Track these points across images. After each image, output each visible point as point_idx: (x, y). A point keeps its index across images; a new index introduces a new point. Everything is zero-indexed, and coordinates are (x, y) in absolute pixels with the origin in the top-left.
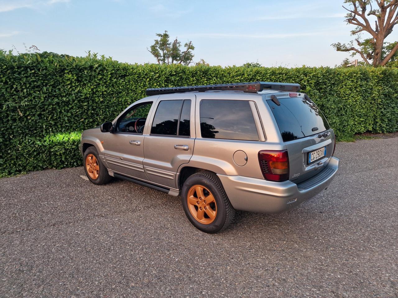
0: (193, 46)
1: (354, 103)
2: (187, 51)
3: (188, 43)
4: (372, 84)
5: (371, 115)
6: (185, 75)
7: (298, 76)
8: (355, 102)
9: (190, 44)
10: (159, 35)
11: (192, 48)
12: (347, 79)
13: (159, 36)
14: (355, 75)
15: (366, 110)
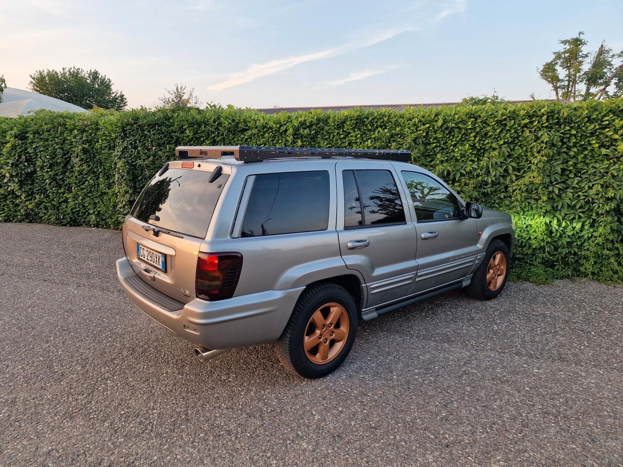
10: (565, 42)
13: (565, 44)
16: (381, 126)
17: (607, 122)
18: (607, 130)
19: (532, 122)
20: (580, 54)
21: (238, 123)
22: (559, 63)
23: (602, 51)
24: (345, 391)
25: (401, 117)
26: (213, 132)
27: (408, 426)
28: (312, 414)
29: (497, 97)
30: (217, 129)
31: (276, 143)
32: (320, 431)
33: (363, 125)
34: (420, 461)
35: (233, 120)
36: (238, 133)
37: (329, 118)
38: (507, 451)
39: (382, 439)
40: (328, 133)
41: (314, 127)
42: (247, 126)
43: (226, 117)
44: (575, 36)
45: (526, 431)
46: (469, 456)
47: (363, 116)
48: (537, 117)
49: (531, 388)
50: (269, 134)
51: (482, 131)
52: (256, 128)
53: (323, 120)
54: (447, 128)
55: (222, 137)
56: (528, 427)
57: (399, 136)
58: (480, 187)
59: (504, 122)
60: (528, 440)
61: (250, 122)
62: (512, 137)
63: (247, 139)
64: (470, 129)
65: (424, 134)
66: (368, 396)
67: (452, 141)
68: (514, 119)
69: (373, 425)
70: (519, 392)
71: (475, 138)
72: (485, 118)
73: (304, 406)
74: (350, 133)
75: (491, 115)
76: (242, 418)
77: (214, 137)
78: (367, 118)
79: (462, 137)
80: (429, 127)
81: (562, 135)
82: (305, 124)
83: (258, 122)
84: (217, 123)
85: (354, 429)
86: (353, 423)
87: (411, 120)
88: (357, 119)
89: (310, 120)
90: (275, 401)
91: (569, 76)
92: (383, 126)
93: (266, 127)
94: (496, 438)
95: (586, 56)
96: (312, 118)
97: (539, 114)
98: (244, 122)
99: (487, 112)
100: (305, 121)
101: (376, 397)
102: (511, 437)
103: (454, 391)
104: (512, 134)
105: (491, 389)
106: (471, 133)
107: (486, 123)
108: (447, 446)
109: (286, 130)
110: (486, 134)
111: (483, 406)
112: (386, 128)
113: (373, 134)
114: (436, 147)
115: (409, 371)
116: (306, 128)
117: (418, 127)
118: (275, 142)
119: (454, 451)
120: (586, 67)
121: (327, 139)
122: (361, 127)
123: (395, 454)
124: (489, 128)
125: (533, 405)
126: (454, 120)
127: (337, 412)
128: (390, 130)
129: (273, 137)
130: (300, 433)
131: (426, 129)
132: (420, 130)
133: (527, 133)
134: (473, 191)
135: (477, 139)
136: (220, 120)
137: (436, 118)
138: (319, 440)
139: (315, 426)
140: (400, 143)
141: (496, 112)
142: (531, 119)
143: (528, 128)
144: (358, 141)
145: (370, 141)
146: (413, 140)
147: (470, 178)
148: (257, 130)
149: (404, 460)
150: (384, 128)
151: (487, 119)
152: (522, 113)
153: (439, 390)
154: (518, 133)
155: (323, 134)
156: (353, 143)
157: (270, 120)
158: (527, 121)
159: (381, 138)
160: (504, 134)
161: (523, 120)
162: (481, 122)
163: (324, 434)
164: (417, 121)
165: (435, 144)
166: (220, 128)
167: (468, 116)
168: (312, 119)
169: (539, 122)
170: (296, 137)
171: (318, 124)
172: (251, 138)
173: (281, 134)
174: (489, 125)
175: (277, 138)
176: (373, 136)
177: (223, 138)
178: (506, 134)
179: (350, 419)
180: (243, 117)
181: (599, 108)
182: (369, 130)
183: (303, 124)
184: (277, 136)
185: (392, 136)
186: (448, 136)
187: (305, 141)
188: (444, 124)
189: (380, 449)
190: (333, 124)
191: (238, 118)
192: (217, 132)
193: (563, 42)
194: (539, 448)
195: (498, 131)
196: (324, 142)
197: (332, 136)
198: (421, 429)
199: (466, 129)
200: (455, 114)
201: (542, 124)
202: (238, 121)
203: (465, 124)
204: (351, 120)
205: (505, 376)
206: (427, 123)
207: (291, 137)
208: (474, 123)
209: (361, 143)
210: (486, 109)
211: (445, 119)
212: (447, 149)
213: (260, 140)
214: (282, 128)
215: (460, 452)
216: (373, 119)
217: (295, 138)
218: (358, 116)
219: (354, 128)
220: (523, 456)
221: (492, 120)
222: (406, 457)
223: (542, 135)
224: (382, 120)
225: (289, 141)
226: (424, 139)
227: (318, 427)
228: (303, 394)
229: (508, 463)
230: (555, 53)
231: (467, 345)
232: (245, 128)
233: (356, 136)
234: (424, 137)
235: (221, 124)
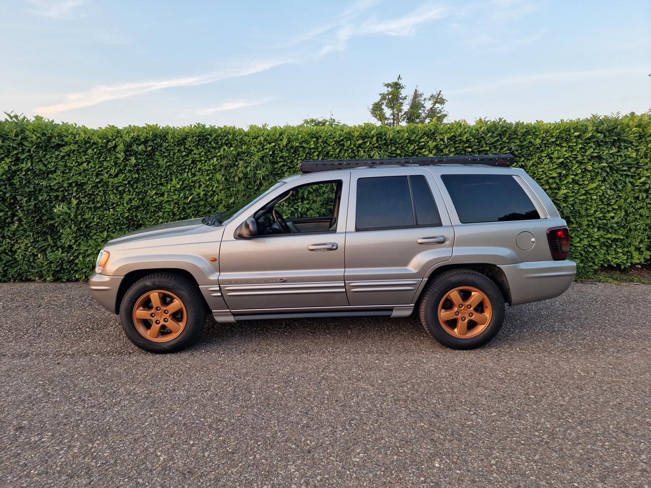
0: (444, 98)
1: (582, 198)
2: (433, 107)
3: (435, 93)
4: (634, 155)
5: (638, 227)
6: (168, 142)
7: (411, 142)
8: (584, 194)
9: (439, 95)
10: (388, 85)
11: (442, 101)
12: (557, 144)
13: (388, 87)
14: (577, 134)
15: (623, 213)
16: (226, 145)
17: (423, 144)
18: (424, 150)
19: (365, 143)
20: (400, 96)
21: (51, 138)
22: (385, 103)
23: (416, 95)
24: (197, 422)
25: (246, 136)
26: (15, 149)
27: (268, 442)
28: (156, 455)
29: (334, 120)
30: (20, 144)
31: (103, 161)
32: (167, 472)
33: (207, 142)
34: (281, 474)
35: (44, 134)
36: (51, 149)
37: (168, 133)
38: (366, 442)
39: (241, 462)
40: (168, 150)
41: (150, 143)
42: (63, 140)
43: (34, 130)
44: (395, 80)
45: (381, 420)
46: (331, 456)
47: (206, 133)
48: (368, 138)
49: (383, 380)
50: (93, 150)
51: (324, 150)
52: (76, 143)
53: (160, 136)
54: (292, 147)
55: (28, 154)
56: (382, 416)
57: (246, 154)
58: (327, 204)
59: (342, 143)
60: (384, 428)
61: (67, 137)
62: (349, 157)
63: (63, 157)
64: (313, 148)
65: (271, 153)
66: (224, 421)
67: (298, 160)
68: (350, 140)
69: (231, 450)
70: (373, 386)
71: (318, 158)
72: (325, 139)
73: (146, 449)
74: (192, 150)
75: (330, 135)
76: (60, 481)
77: (17, 154)
78: (211, 135)
79: (306, 156)
80: (275, 146)
81: (389, 154)
82: (139, 140)
83: (78, 136)
84: (20, 137)
85: (209, 460)
86: (206, 454)
87: (257, 139)
88: (199, 136)
89: (144, 135)
90: (108, 451)
91: (393, 114)
92: (228, 144)
93: (89, 142)
94: (354, 433)
95: (405, 98)
96: (147, 133)
97: (370, 135)
98: (58, 136)
99: (326, 133)
100: (138, 136)
101: (233, 421)
102: (368, 429)
103: (314, 397)
104: (349, 153)
105: (348, 388)
106: (314, 152)
107: (327, 143)
108: (309, 452)
109: (115, 147)
110: (328, 153)
111: (342, 406)
112: (231, 146)
113: (219, 152)
114: (284, 165)
115: (268, 387)
116: (140, 144)
117: (264, 146)
118: (101, 159)
119: (316, 455)
120: (406, 108)
121: (166, 156)
122: (205, 144)
123: (255, 474)
124: (329, 148)
125: (386, 396)
126: (297, 139)
127: (187, 446)
128: (236, 147)
129: (99, 154)
130: (140, 481)
131: (272, 148)
132: (266, 149)
133: (361, 153)
134: (321, 207)
135: (320, 158)
136: (24, 133)
137: (281, 137)
138: (165, 482)
139: (160, 469)
140: (248, 161)
141: (335, 133)
142: (364, 140)
143: (362, 148)
144: (203, 158)
145: (215, 159)
146: (260, 159)
147: (317, 196)
148: (76, 146)
149: (265, 478)
150: (229, 145)
151: (327, 140)
152: (356, 134)
153: (299, 400)
154: (354, 153)
155: (161, 151)
156: (197, 161)
157: (93, 134)
158: (360, 142)
159: (227, 156)
160: (343, 154)
161: (357, 140)
162: (322, 142)
163: (171, 474)
164: (262, 139)
165: (282, 163)
166: (26, 143)
167: (310, 136)
168: (148, 135)
169: (370, 143)
170: (128, 153)
171: (155, 140)
172: (69, 155)
173: (109, 150)
174: (329, 145)
175: (103, 155)
176: (219, 154)
177: (31, 156)
178: (345, 153)
179: (204, 451)
180: (57, 130)
181: (416, 131)
182: (213, 148)
183: (136, 140)
184: (104, 152)
185: (239, 154)
186: (293, 155)
187: (140, 159)
188: (289, 143)
189: (238, 473)
190: (172, 141)
191: (50, 131)
192: (20, 148)
193: (386, 85)
194: (393, 433)
195: (337, 151)
196: (163, 160)
197: (172, 153)
198: (283, 442)
199: (310, 149)
200: (298, 134)
201: (373, 145)
202: (50, 135)
203: (308, 144)
204: (193, 137)
205: (359, 374)
206: (273, 142)
207: (123, 154)
208: (316, 143)
209: (206, 161)
210: (325, 130)
211: (289, 138)
212: (294, 167)
213: (81, 158)
214: (110, 143)
215: (322, 455)
216: (217, 136)
217: (127, 155)
218: (200, 132)
219: (197, 145)
220: (380, 444)
221: (331, 140)
222: (267, 474)
223: (374, 155)
224: (226, 138)
225: (120, 159)
226: (271, 158)
227: (164, 469)
228: (144, 436)
229: (367, 454)
230: (381, 94)
231: (324, 352)
232: (60, 143)
233: (200, 154)
234: (271, 155)
235: (26, 138)
